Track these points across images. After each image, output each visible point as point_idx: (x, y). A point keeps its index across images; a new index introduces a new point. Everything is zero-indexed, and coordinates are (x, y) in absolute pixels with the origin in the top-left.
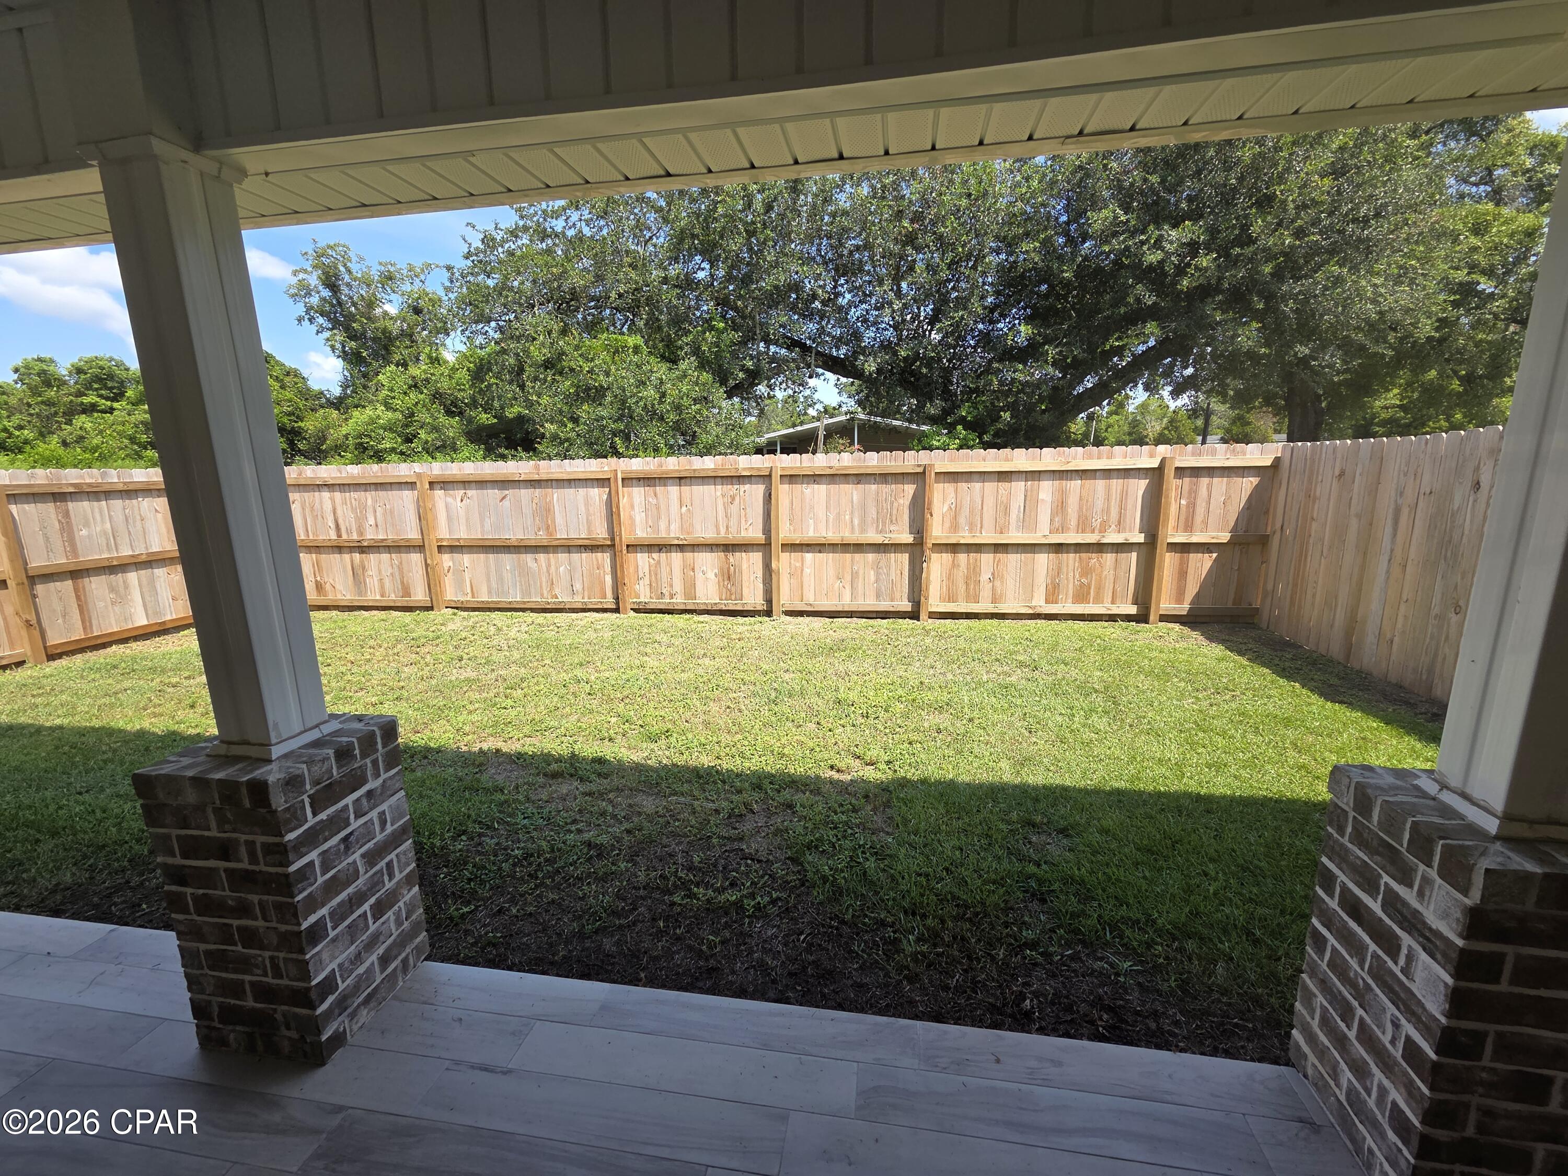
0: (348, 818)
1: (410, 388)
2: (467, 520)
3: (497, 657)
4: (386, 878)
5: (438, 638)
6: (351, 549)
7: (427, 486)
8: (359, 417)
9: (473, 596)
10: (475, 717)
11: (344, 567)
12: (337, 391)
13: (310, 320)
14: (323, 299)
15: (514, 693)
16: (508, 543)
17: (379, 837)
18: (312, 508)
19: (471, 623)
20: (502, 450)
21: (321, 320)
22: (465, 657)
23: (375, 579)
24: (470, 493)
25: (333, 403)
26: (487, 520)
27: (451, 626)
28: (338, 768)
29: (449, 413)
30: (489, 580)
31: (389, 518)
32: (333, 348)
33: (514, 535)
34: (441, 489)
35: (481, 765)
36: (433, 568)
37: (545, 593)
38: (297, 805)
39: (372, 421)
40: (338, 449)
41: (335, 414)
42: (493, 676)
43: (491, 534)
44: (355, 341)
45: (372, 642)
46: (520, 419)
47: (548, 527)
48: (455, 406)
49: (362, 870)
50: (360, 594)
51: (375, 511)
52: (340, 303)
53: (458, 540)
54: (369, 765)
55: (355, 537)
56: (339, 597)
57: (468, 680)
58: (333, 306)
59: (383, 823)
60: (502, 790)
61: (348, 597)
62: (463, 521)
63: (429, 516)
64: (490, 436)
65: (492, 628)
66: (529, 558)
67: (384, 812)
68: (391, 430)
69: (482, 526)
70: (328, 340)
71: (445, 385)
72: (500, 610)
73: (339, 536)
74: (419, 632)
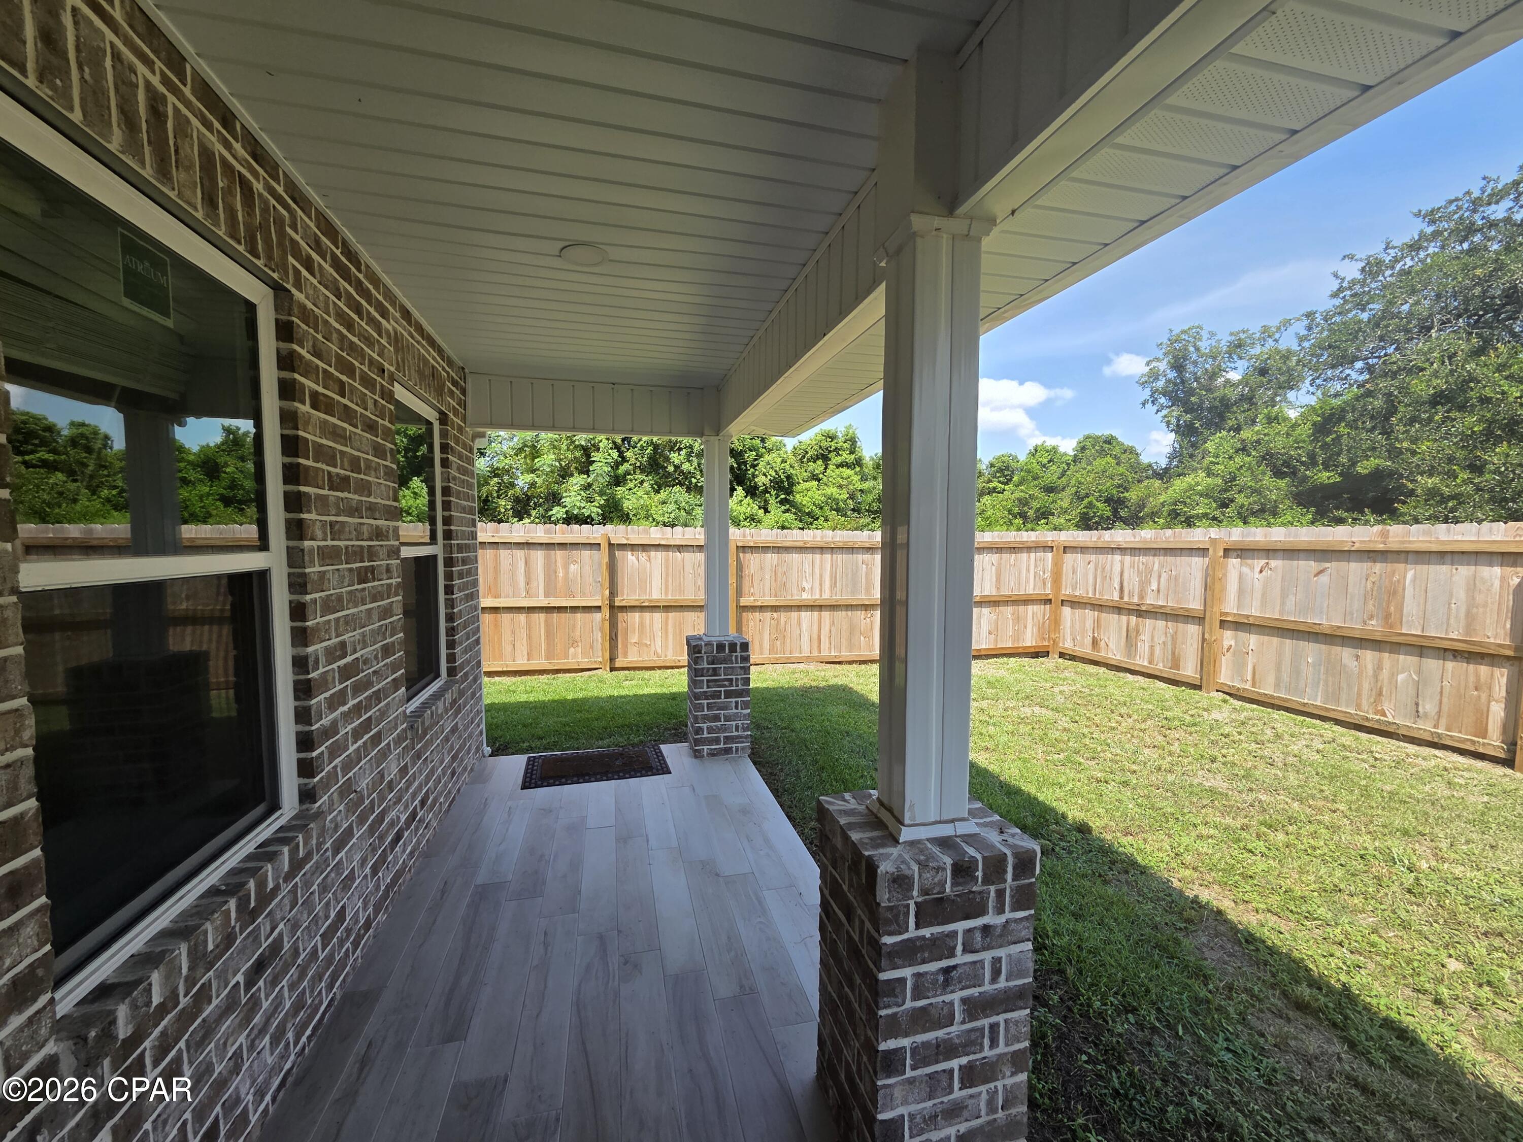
0: (955, 948)
1: (1237, 451)
2: (1264, 595)
3: (1262, 772)
4: (986, 1042)
5: (1195, 725)
6: (1130, 612)
7: (1221, 553)
8: (1179, 484)
9: (1254, 685)
10: (1204, 847)
11: (1120, 628)
12: (1163, 463)
13: (1153, 402)
14: (1169, 381)
15: (1271, 836)
16: (1316, 629)
17: (987, 987)
18: (1104, 569)
19: (1242, 717)
20: (1340, 513)
21: (1163, 400)
22: (1220, 759)
23: (1147, 645)
24: (1273, 563)
25: (1159, 474)
26: (1292, 597)
27: (1215, 715)
28: (953, 885)
29: (1278, 474)
30: (1278, 669)
31: (1173, 585)
32: (1168, 424)
33: (1327, 621)
34: (1238, 557)
35: (1189, 921)
36: (1210, 645)
37: (1365, 704)
38: (902, 909)
39: (1191, 488)
40: (1153, 515)
41: (1157, 483)
42: (1250, 798)
43: (1292, 615)
44: (1191, 413)
45: (1123, 710)
46: (1378, 475)
47: (1387, 616)
48: (1288, 467)
49: (958, 1017)
50: (1129, 656)
51: (1160, 577)
52: (1183, 382)
53: (1248, 617)
54: (993, 894)
55: (1136, 600)
56: (1110, 655)
57: (1212, 791)
58: (1175, 384)
59: (996, 974)
60: (1206, 979)
61: (1118, 657)
62: (1258, 595)
63: (1217, 586)
64: (1326, 498)
65: (1269, 732)
66: (1346, 654)
67: (999, 960)
68: (1207, 496)
69: (1283, 604)
70: (1165, 416)
71: (1279, 444)
72: (1287, 710)
73: (1121, 598)
74: (1177, 712)
